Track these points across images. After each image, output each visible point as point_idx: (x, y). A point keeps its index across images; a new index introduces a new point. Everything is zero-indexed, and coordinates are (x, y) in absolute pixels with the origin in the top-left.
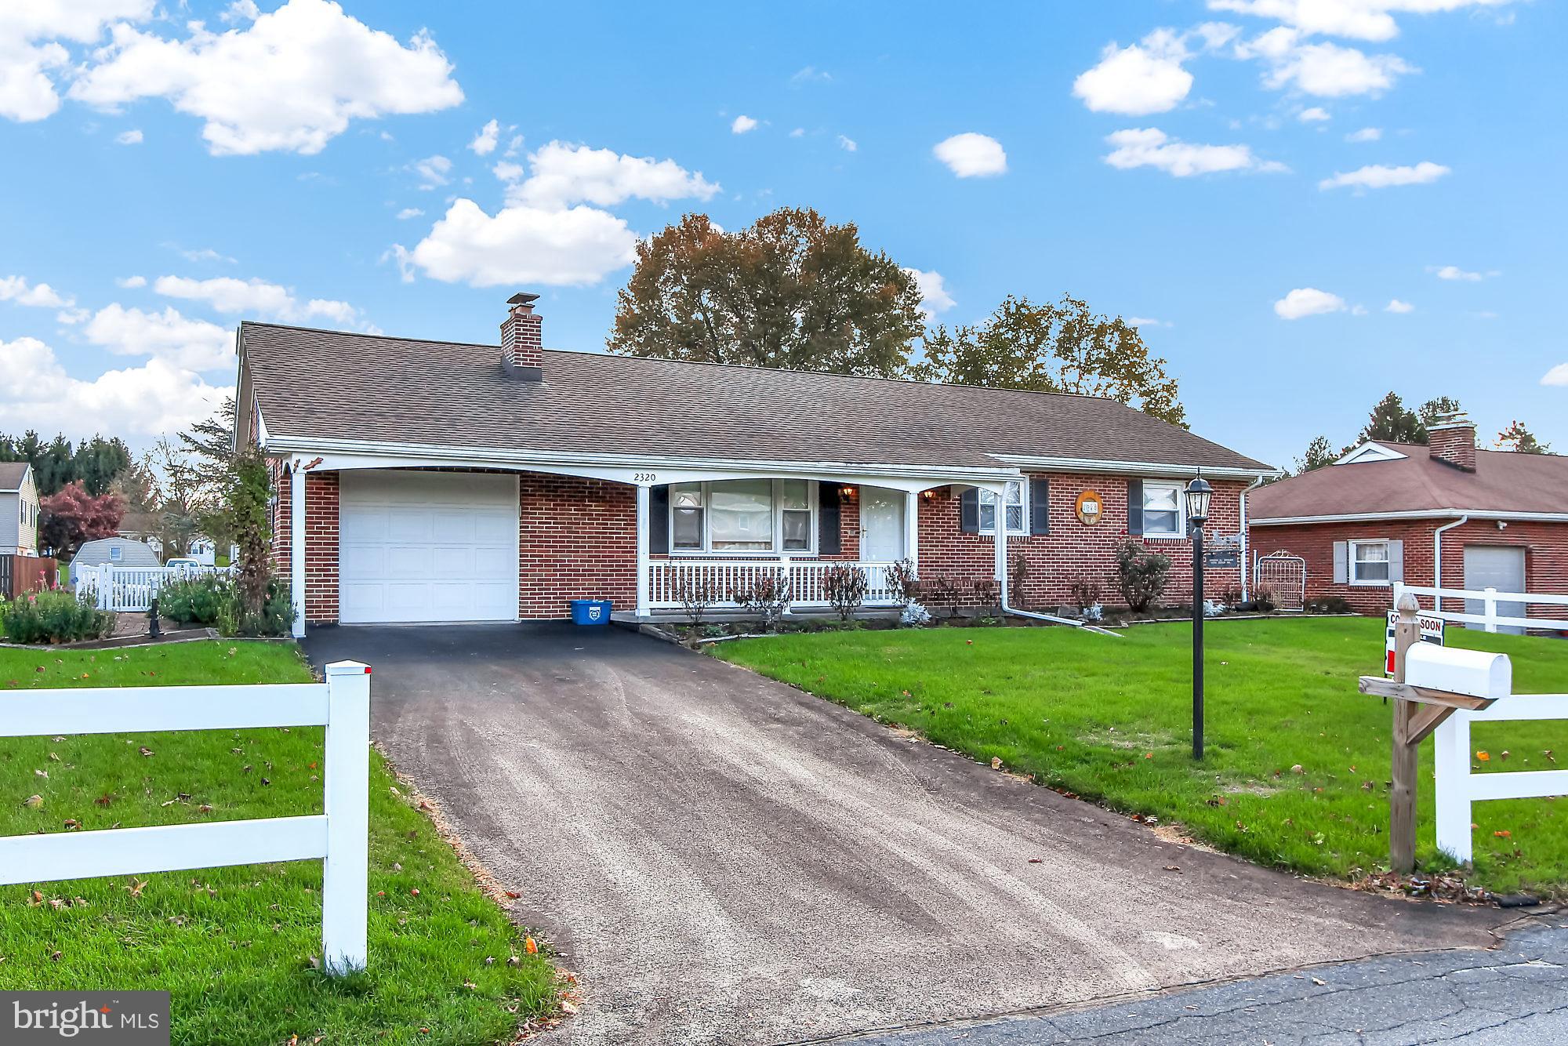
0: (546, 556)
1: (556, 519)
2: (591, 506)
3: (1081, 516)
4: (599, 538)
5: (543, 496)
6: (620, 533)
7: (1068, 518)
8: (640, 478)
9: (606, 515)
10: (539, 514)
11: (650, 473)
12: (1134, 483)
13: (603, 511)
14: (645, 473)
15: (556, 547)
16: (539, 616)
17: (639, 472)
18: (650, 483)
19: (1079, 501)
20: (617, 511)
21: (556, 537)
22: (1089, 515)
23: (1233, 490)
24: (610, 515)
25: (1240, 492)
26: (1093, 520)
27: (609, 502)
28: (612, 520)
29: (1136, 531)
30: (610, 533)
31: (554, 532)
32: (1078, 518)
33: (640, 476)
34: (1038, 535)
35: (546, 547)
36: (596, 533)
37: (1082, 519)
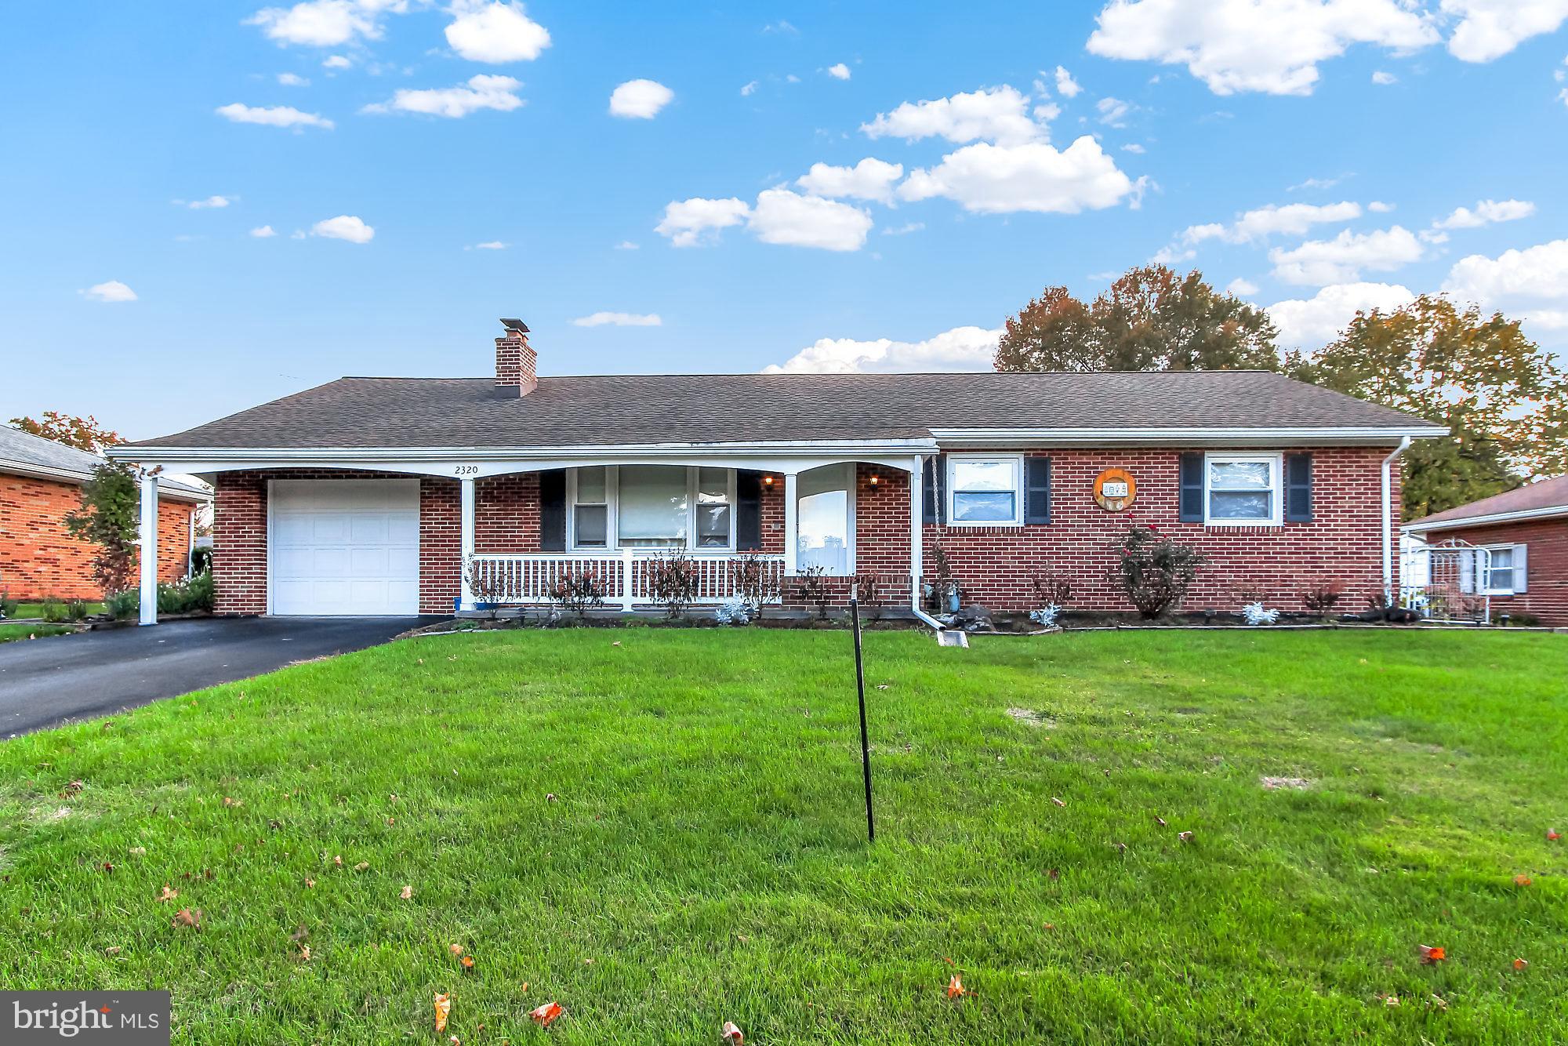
0: (442, 555)
1: (452, 519)
2: (486, 506)
3: (1101, 501)
4: (493, 536)
5: (439, 497)
6: (514, 532)
7: (1080, 503)
8: (461, 471)
9: (500, 514)
10: (436, 515)
11: (472, 465)
12: (1190, 459)
13: (498, 510)
14: (466, 465)
15: (452, 546)
16: (435, 612)
17: (461, 465)
18: (472, 476)
19: (1098, 483)
20: (512, 510)
21: (451, 536)
22: (1115, 500)
23: (1371, 458)
24: (504, 514)
25: (1381, 462)
26: (1120, 506)
27: (503, 501)
28: (507, 519)
29: (1195, 517)
30: (505, 532)
31: (450, 532)
32: (1096, 503)
33: (461, 469)
34: (1034, 525)
35: (442, 546)
36: (491, 532)
37: (1102, 504)
